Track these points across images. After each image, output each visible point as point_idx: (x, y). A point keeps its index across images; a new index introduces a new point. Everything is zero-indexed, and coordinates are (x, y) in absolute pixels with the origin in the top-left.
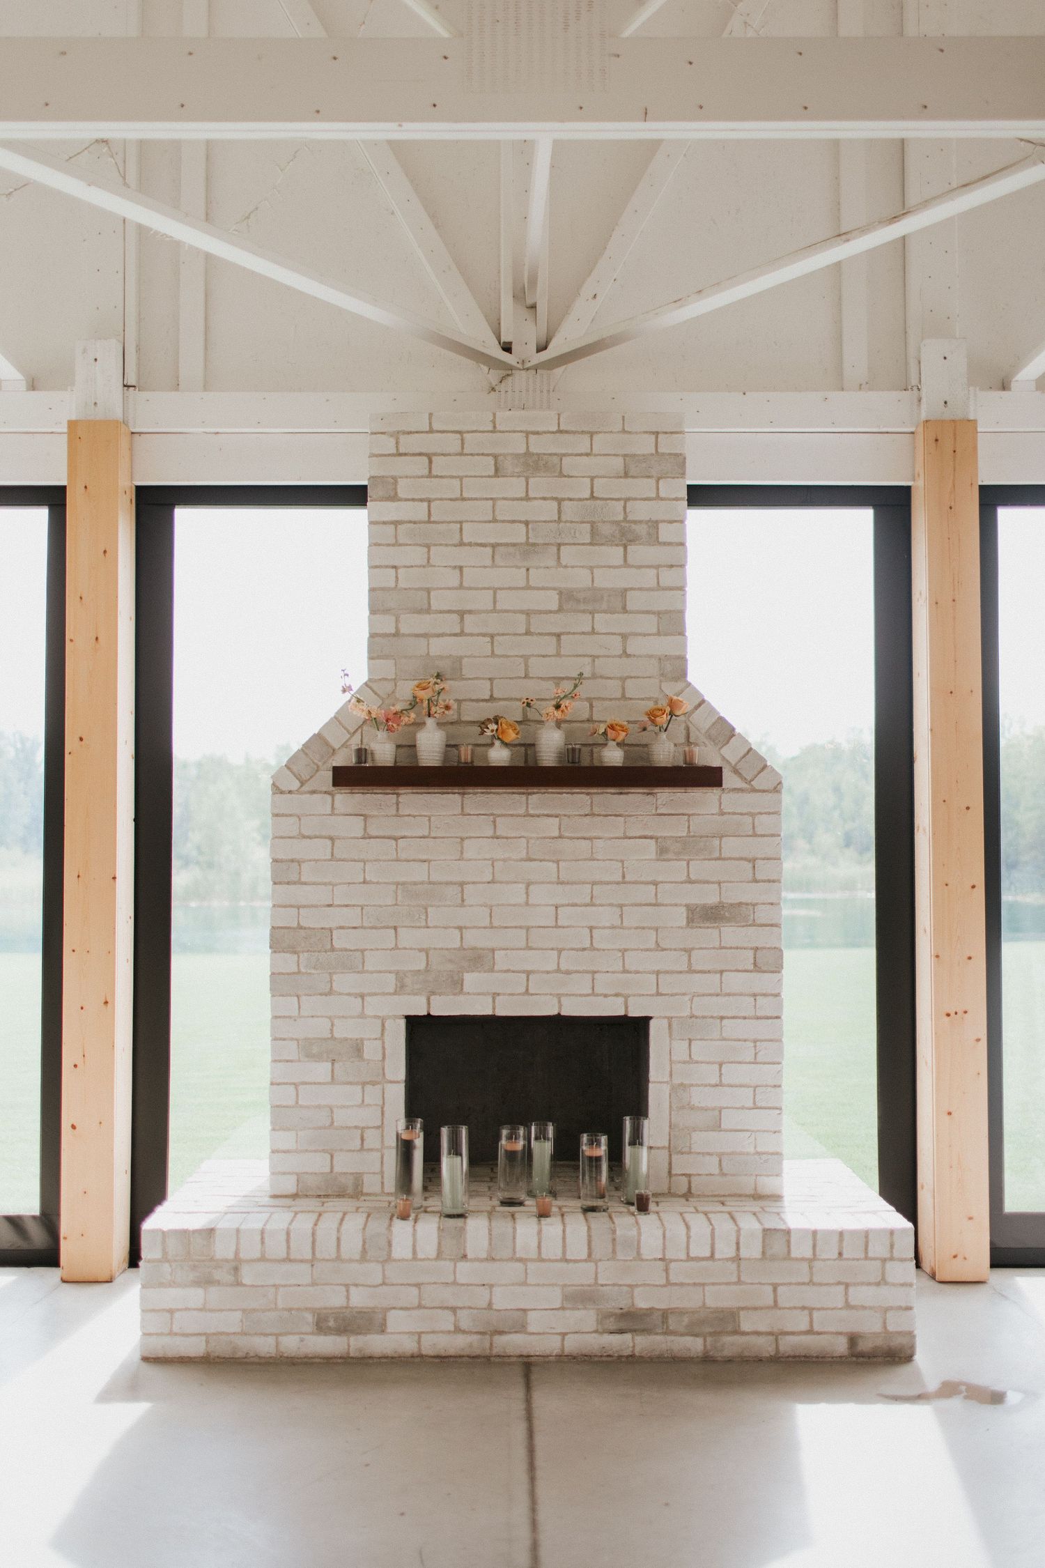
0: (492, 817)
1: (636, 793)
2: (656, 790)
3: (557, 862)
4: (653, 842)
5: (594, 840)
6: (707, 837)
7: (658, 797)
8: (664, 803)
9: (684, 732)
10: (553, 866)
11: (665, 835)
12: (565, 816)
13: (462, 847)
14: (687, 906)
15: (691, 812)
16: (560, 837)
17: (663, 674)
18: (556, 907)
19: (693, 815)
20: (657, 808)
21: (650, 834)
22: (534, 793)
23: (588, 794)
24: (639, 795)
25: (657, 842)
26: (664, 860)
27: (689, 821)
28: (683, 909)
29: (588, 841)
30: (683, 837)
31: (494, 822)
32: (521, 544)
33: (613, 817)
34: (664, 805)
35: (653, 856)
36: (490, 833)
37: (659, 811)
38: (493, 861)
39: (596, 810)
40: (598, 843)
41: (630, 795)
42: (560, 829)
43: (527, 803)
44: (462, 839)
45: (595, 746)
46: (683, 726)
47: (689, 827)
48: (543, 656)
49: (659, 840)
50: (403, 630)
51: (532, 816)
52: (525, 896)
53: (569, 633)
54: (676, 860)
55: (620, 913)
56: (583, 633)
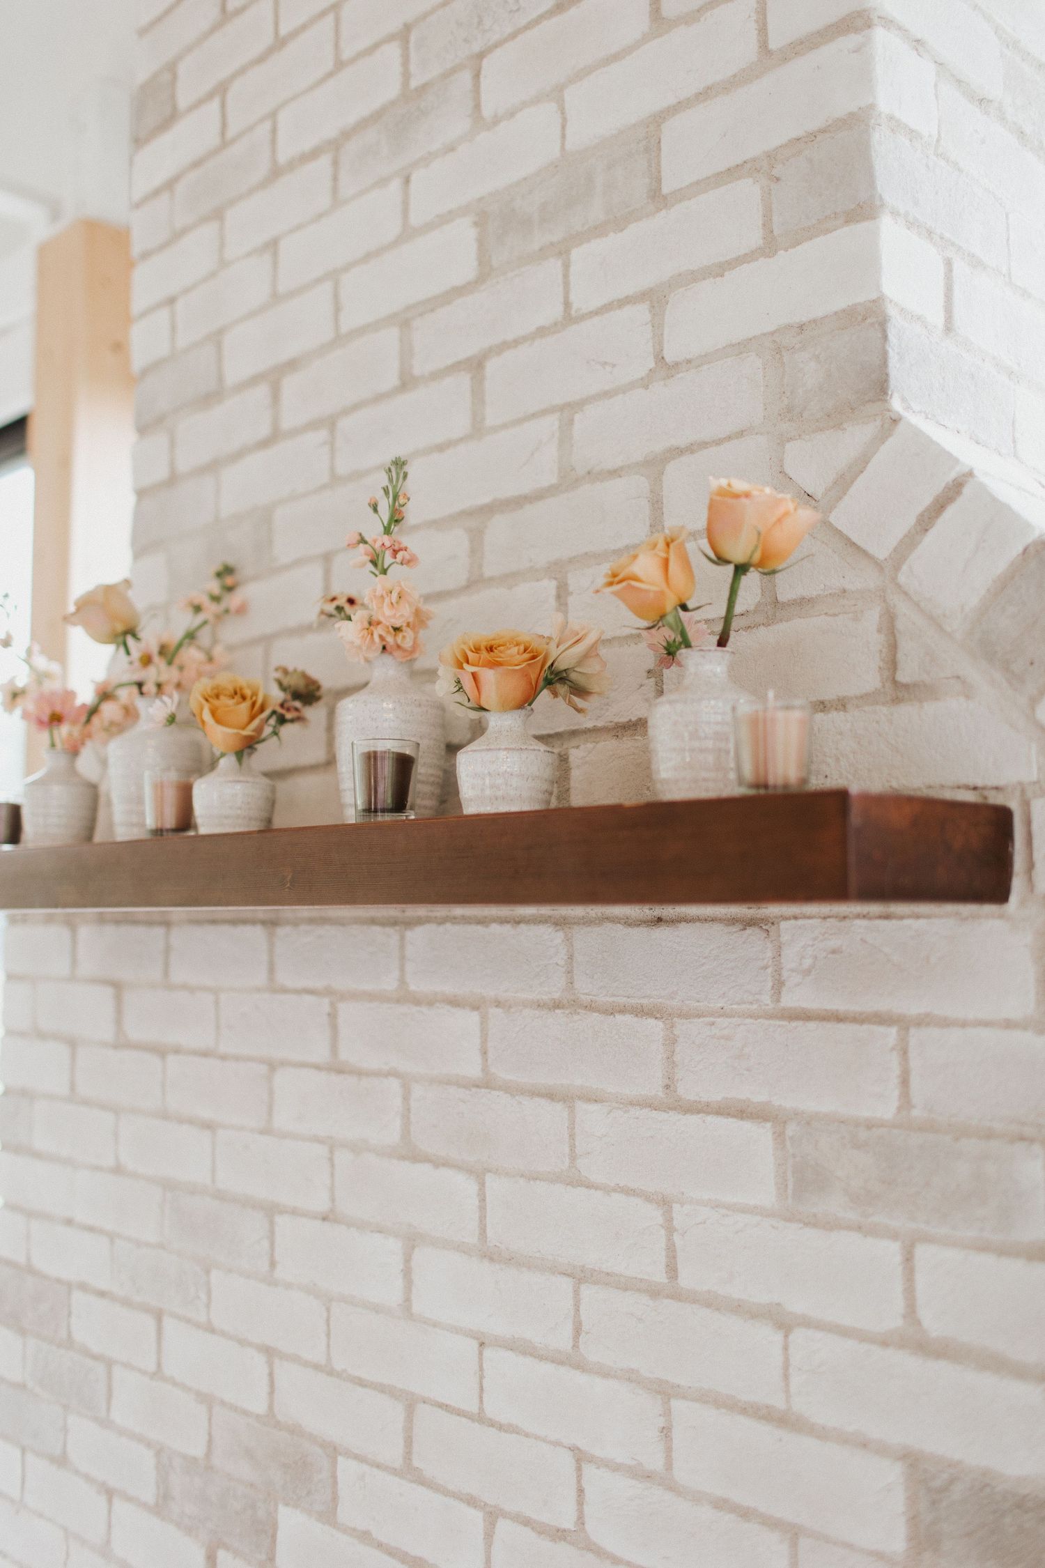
0: (326, 1001)
1: (698, 919)
2: (773, 910)
3: (479, 1174)
4: (762, 1135)
5: (581, 1106)
6: (989, 1135)
7: (785, 938)
8: (808, 962)
9: (877, 641)
10: (465, 1186)
11: (810, 1105)
12: (498, 1004)
13: (271, 1092)
14: (912, 1460)
15: (914, 1009)
16: (487, 1083)
17: (789, 409)
18: (482, 1344)
19: (924, 1021)
20: (779, 985)
21: (760, 1097)
22: (420, 921)
23: (560, 923)
24: (717, 927)
25: (779, 1137)
26: (813, 1222)
27: (904, 1053)
28: (894, 1473)
29: (559, 1106)
30: (881, 1124)
31: (333, 1016)
32: (393, 103)
33: (628, 1019)
34: (808, 972)
35: (766, 1196)
36: (320, 1053)
37: (790, 1000)
38: (332, 1145)
39: (585, 988)
40: (591, 1116)
41: (684, 929)
42: (484, 1053)
43: (403, 958)
44: (273, 1066)
45: (574, 742)
46: (873, 617)
47: (905, 1082)
48: (441, 448)
49: (791, 1129)
50: (183, 466)
51: (417, 1000)
52: (399, 1283)
53: (504, 347)
54: (859, 1228)
55: (661, 1422)
56: (542, 332)
